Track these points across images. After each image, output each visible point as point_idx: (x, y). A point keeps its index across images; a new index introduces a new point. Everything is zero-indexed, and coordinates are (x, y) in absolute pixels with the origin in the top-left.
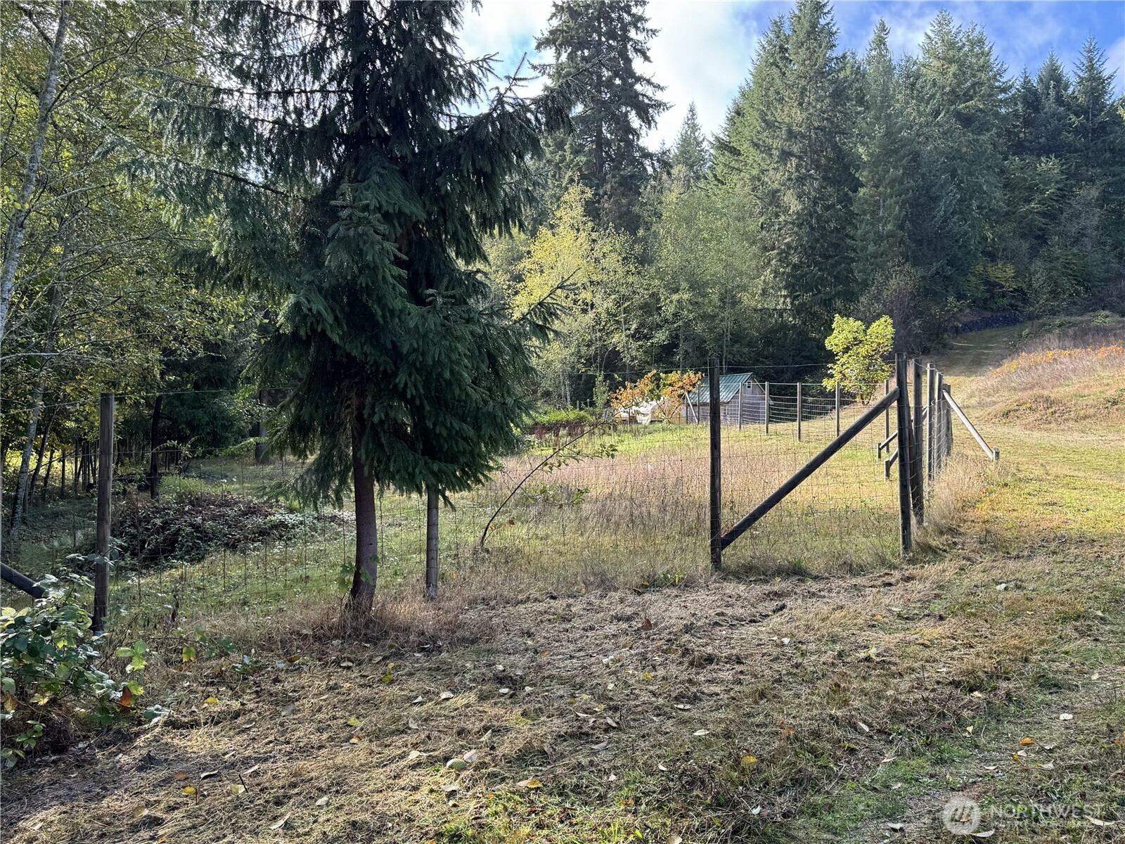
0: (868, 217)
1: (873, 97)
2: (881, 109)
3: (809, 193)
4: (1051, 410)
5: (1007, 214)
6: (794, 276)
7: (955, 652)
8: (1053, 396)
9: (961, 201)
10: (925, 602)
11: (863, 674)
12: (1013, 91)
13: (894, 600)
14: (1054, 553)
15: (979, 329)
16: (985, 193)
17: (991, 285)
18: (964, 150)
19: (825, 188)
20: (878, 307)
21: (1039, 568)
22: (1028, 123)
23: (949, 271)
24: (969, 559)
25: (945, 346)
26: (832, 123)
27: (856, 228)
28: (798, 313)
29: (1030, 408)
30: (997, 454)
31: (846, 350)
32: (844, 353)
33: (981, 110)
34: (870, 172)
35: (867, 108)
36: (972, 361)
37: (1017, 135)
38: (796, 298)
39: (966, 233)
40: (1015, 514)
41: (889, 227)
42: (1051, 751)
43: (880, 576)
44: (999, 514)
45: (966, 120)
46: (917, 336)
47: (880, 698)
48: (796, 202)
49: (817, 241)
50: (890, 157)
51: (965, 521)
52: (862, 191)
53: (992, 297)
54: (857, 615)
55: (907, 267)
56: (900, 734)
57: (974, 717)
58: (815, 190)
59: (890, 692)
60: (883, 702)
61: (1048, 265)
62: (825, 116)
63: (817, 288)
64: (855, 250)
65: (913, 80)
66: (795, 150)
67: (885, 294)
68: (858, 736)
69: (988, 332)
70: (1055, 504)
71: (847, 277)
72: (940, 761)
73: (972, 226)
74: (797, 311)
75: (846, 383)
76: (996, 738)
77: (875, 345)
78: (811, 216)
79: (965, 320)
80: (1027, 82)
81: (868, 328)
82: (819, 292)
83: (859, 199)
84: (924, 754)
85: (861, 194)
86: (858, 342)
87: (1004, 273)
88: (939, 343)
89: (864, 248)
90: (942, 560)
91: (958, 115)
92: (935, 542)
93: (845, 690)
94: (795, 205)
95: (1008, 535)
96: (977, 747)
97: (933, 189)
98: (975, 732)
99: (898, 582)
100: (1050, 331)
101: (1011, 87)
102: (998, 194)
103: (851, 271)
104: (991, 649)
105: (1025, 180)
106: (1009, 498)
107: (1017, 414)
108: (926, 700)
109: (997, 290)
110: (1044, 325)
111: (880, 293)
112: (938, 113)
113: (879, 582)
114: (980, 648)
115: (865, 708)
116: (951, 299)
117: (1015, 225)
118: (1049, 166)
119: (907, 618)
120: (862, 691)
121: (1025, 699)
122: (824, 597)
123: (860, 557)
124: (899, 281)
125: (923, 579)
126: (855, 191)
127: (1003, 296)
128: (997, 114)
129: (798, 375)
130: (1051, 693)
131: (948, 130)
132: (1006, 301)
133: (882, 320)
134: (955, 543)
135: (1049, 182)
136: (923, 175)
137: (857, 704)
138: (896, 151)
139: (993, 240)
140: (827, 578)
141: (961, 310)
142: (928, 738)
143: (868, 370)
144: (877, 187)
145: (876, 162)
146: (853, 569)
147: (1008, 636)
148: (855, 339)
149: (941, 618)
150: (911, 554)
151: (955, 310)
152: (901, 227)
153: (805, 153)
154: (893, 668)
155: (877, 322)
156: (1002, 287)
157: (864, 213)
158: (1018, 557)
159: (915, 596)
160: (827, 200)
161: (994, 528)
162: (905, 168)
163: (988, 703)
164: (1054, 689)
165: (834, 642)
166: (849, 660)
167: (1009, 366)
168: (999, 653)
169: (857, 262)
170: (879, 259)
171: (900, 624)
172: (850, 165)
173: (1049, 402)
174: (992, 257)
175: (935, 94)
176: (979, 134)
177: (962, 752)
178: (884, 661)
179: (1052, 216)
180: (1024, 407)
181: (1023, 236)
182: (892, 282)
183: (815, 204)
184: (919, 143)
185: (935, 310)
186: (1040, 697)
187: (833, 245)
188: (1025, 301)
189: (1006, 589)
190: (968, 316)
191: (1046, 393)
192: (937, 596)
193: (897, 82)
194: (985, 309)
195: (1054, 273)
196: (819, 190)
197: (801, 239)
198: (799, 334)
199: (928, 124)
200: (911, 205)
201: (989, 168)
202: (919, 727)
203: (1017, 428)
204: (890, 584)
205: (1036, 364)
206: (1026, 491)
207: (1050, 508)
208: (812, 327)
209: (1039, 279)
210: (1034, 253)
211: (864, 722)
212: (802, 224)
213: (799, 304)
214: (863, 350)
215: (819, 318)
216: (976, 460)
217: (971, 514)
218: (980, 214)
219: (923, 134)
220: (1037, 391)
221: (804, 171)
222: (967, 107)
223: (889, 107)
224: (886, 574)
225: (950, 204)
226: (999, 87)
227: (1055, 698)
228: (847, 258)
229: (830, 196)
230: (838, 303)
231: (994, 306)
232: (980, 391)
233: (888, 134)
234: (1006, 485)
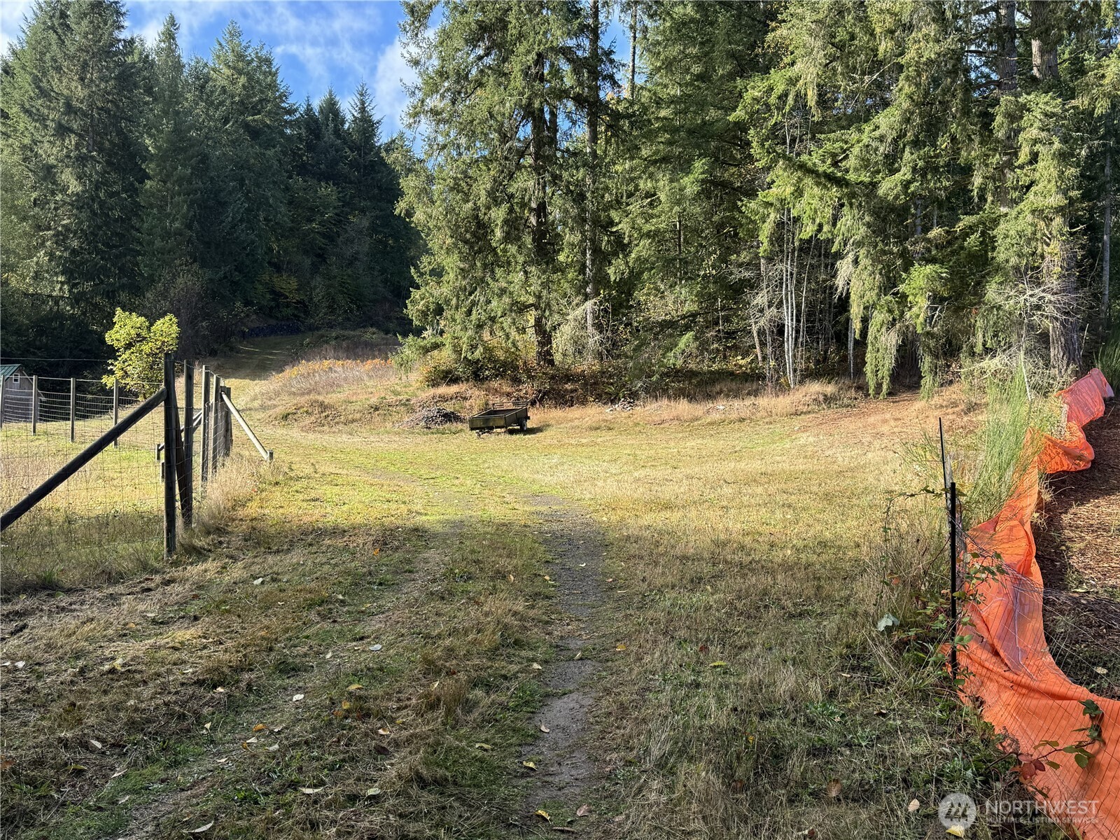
0: (155, 211)
1: (162, 90)
2: (169, 104)
3: (91, 175)
4: (324, 414)
5: (291, 229)
6: (73, 262)
7: (205, 651)
8: (326, 402)
9: (249, 210)
10: (182, 604)
11: (104, 687)
12: (298, 115)
13: (149, 606)
14: (311, 545)
15: (265, 336)
16: (271, 206)
17: (277, 295)
18: (252, 161)
19: (109, 173)
20: (165, 304)
21: (295, 561)
22: (310, 148)
23: (237, 277)
24: (231, 557)
25: (232, 349)
26: (118, 107)
27: (142, 220)
28: (77, 302)
29: (307, 412)
30: (271, 454)
31: (129, 346)
32: (126, 349)
33: (268, 126)
34: (158, 166)
35: (155, 100)
36: (258, 366)
37: (301, 157)
38: (75, 285)
39: (253, 242)
40: (281, 511)
41: (177, 225)
42: (279, 732)
43: (140, 582)
44: (267, 511)
45: (254, 133)
46: (204, 337)
47: (119, 710)
48: (75, 183)
49: (100, 228)
50: (179, 154)
51: (234, 520)
52: (148, 184)
53: (278, 306)
54: (109, 624)
55: (195, 267)
56: (135, 744)
57: (213, 713)
58: (97, 173)
59: (132, 702)
60: (121, 715)
61: (327, 282)
62: (110, 98)
63: (99, 278)
64: (141, 244)
65: (203, 81)
66: (75, 127)
67: (172, 292)
68: (89, 755)
69: (273, 339)
70: (317, 500)
71: (133, 270)
72: (175, 764)
73: (259, 236)
74: (76, 300)
75: (128, 380)
76: (233, 731)
77: (159, 343)
78: (93, 200)
79: (252, 325)
80: (309, 109)
81: (152, 325)
82: (102, 282)
83: (146, 191)
84: (158, 760)
85: (148, 186)
86: (141, 339)
87: (288, 284)
88: (226, 346)
89: (151, 243)
90: (205, 561)
91: (246, 126)
92: (200, 543)
93: (80, 708)
94: (74, 187)
95: (273, 531)
96: (212, 742)
97: (222, 195)
98: (213, 728)
99: (157, 586)
100: (327, 342)
101: (296, 110)
102: (283, 209)
103: (137, 265)
104: (239, 643)
105: (308, 200)
106: (277, 495)
107: (296, 417)
108: (166, 704)
109: (282, 300)
110: (322, 336)
111: (166, 290)
112: (226, 121)
113: (138, 589)
114: (229, 644)
115: (100, 724)
116: (238, 304)
117: (297, 241)
118: (327, 191)
119: (161, 623)
120: (100, 706)
121: (264, 687)
122: (75, 610)
123: (119, 564)
124: (186, 281)
125: (183, 581)
126: (142, 182)
127: (287, 307)
128: (282, 134)
129: (76, 371)
130: (288, 678)
131: (237, 140)
132: (289, 311)
133: (167, 318)
134: (221, 543)
135: (326, 206)
136: (212, 179)
137: (91, 721)
138: (184, 150)
139: (278, 252)
140: (82, 590)
141: (248, 316)
142: (164, 743)
143: (152, 368)
144: (165, 182)
145: (163, 158)
146: (113, 577)
147: (258, 627)
148: (138, 335)
149: (196, 618)
150: (175, 557)
151: (242, 315)
152: (189, 227)
153: (87, 132)
154: (138, 676)
155: (162, 320)
156: (287, 297)
157: (151, 206)
158: (278, 551)
159: (174, 598)
160: (111, 186)
161: (259, 525)
162: (192, 168)
163: (230, 696)
164: (292, 673)
165: (78, 658)
166: (91, 675)
167: (291, 372)
168: (245, 646)
169: (143, 255)
170: (166, 256)
171: (154, 629)
172: (136, 155)
173: (323, 407)
174: (278, 268)
175: (224, 101)
176: (266, 149)
177: (198, 750)
178: (129, 671)
179: (331, 238)
180: (301, 410)
181: (306, 252)
182: (180, 280)
183: (97, 188)
184: (208, 146)
185: (223, 313)
186: (279, 682)
187: (117, 234)
188: (307, 313)
189: (262, 583)
190: (255, 322)
191: (321, 398)
192: (195, 597)
193: (186, 81)
194: (271, 317)
195: (332, 290)
196: (102, 174)
197: (81, 223)
198: (77, 325)
199: (217, 129)
200: (200, 206)
201: (275, 183)
202: (156, 733)
203: (295, 430)
204: (149, 590)
205: (314, 371)
206: (294, 489)
207: (313, 503)
208: (94, 319)
209: (319, 294)
210: (315, 269)
211: (98, 739)
212: (82, 207)
213: (78, 293)
214: (146, 348)
215: (101, 310)
216: (251, 460)
217: (241, 513)
218: (266, 225)
219: (211, 138)
220: (313, 397)
221: (84, 150)
222: (254, 120)
223: (177, 103)
224: (147, 579)
225: (238, 212)
226: (285, 108)
227: (291, 681)
228: (132, 250)
229: (114, 183)
230: (123, 296)
231: (279, 315)
232: (263, 394)
233: (177, 130)
234: (277, 483)
